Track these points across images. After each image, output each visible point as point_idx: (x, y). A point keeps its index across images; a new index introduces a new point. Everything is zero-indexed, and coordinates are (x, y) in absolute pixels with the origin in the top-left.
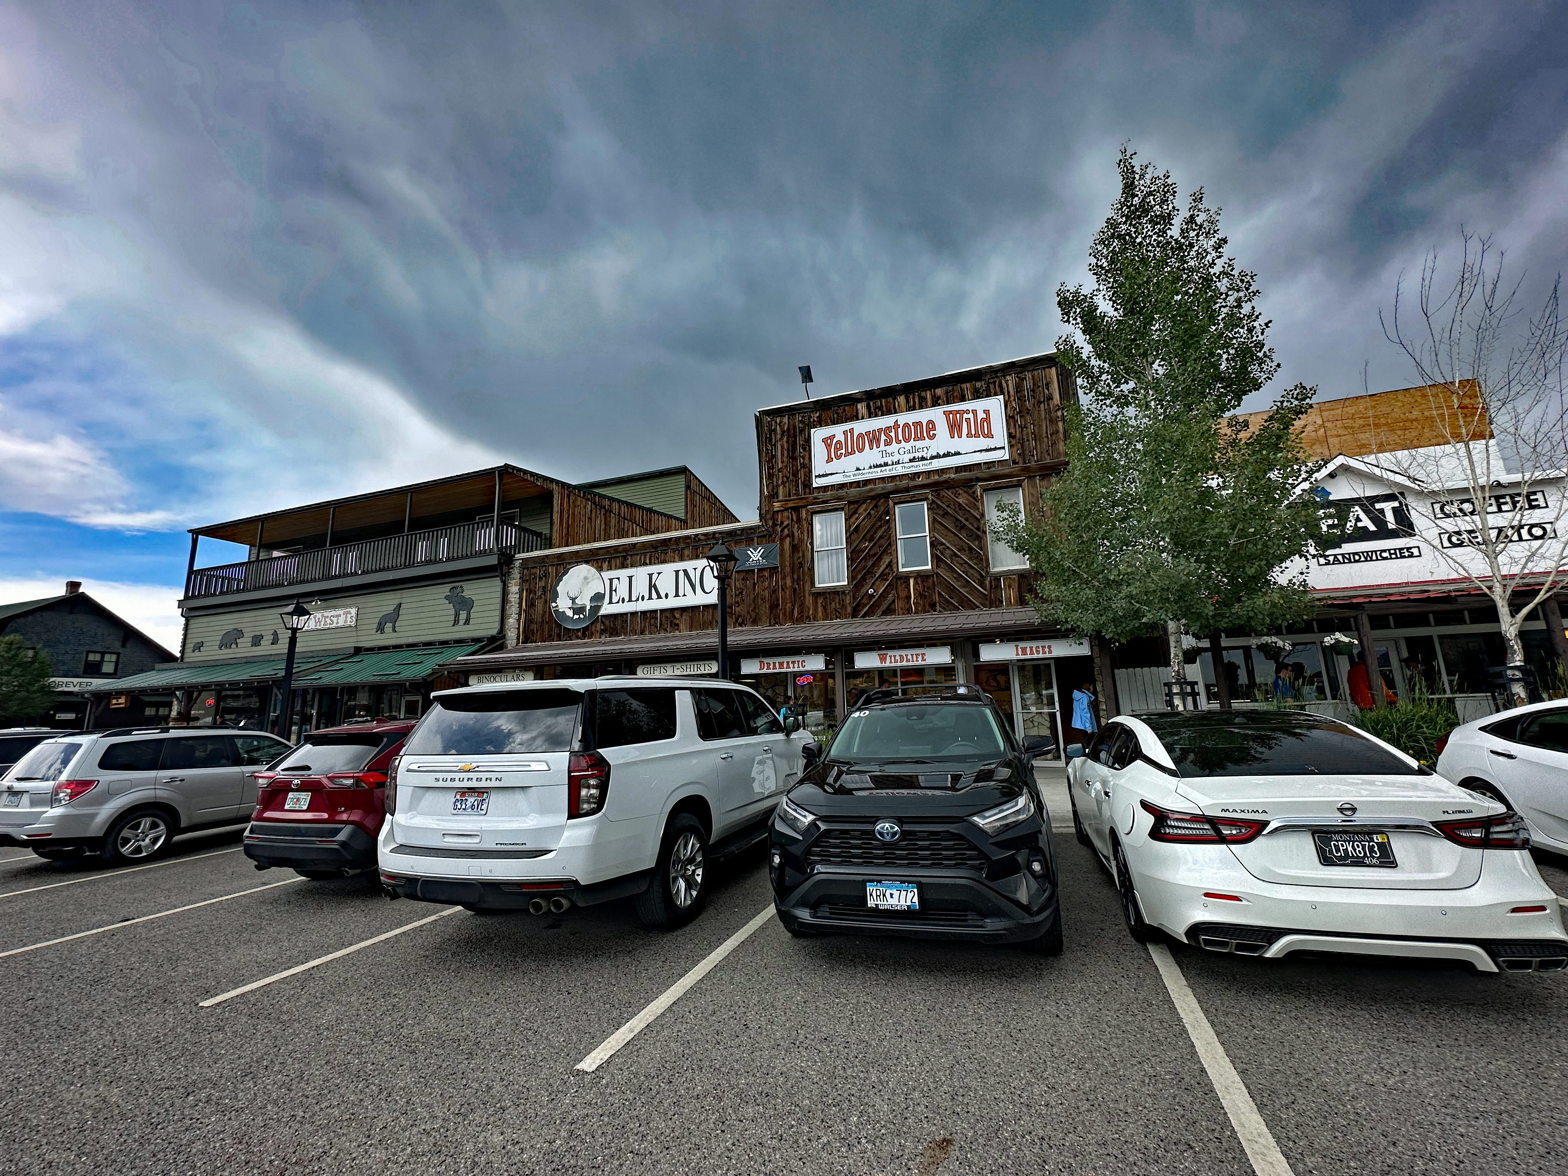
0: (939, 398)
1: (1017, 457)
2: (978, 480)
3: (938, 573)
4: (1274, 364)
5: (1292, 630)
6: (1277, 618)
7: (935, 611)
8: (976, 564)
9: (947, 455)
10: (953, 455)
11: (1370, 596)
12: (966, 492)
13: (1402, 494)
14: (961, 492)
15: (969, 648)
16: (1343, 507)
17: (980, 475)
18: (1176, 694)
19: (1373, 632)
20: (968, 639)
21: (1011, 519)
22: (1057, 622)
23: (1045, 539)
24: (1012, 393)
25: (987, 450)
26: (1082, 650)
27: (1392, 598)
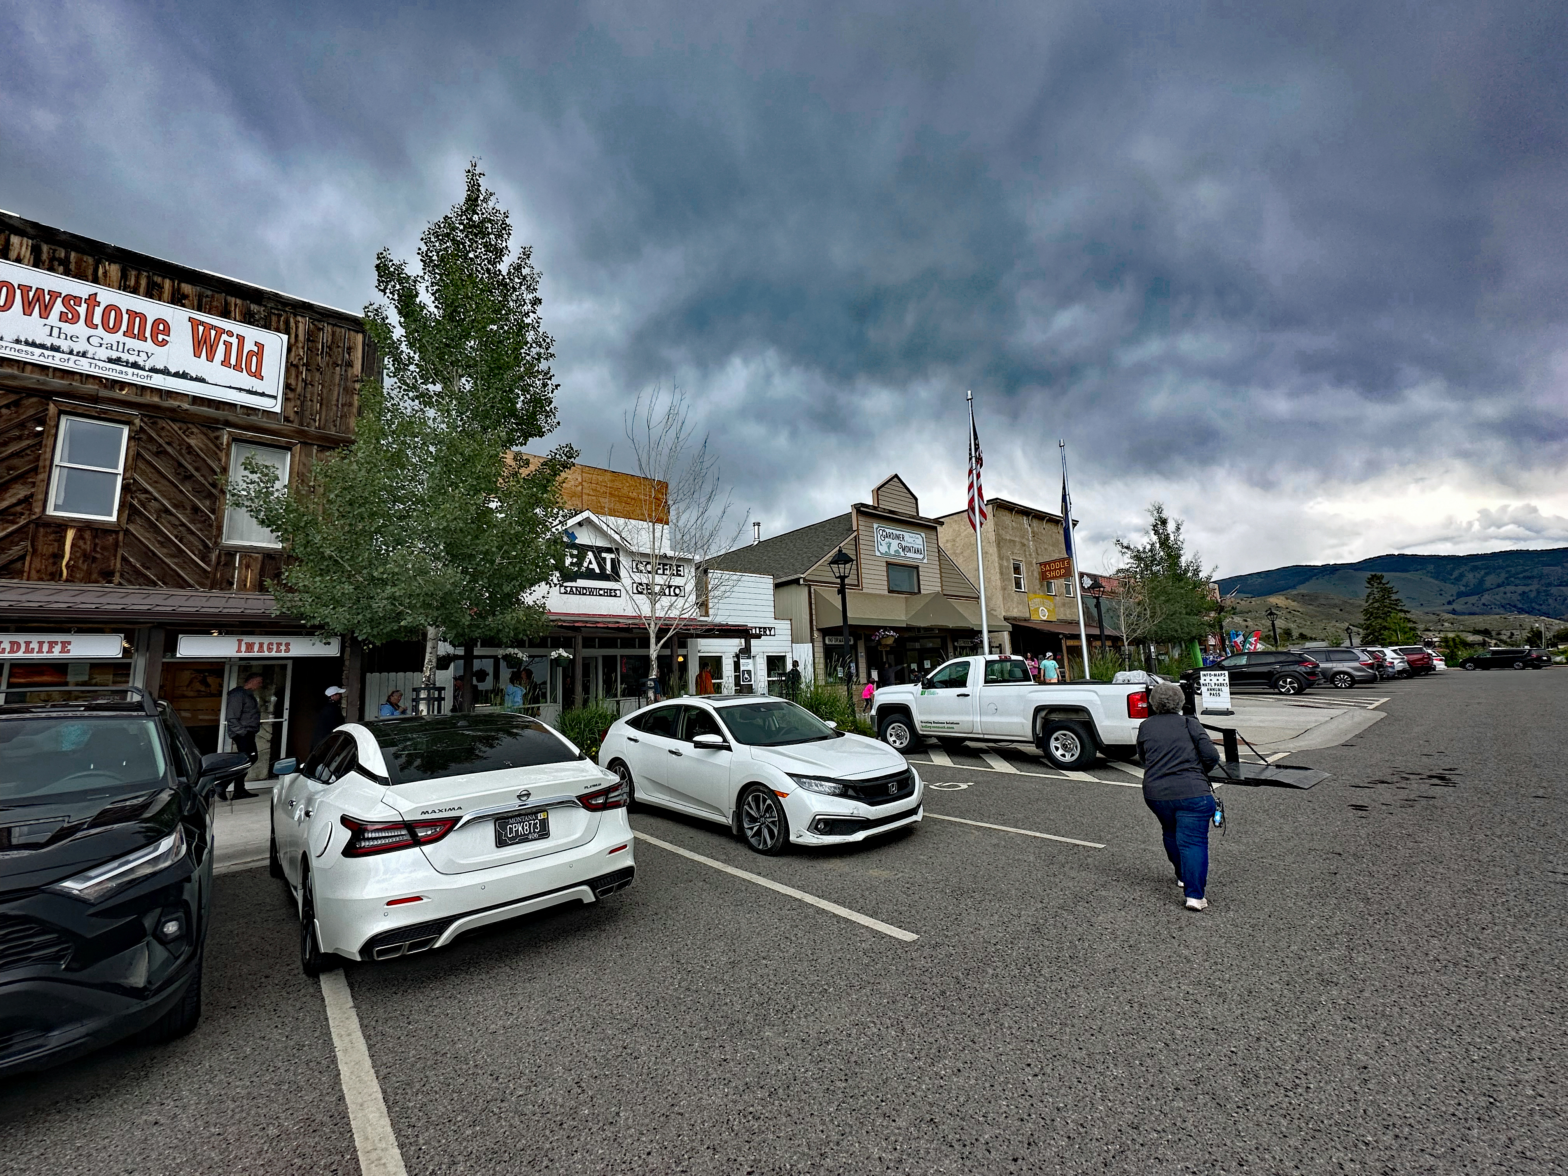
0: (186, 297)
1: (292, 416)
2: (228, 424)
3: (127, 530)
4: (556, 421)
5: (532, 645)
6: (520, 633)
7: (110, 582)
8: (201, 530)
9: (184, 376)
10: (192, 379)
11: (587, 622)
12: (205, 435)
13: (617, 549)
14: (195, 430)
15: (159, 638)
16: (583, 550)
17: (232, 418)
18: (423, 699)
19: (584, 650)
20: (160, 625)
21: (262, 485)
22: (302, 616)
23: (305, 518)
24: (301, 337)
25: (250, 392)
26: (332, 650)
27: (599, 625)
